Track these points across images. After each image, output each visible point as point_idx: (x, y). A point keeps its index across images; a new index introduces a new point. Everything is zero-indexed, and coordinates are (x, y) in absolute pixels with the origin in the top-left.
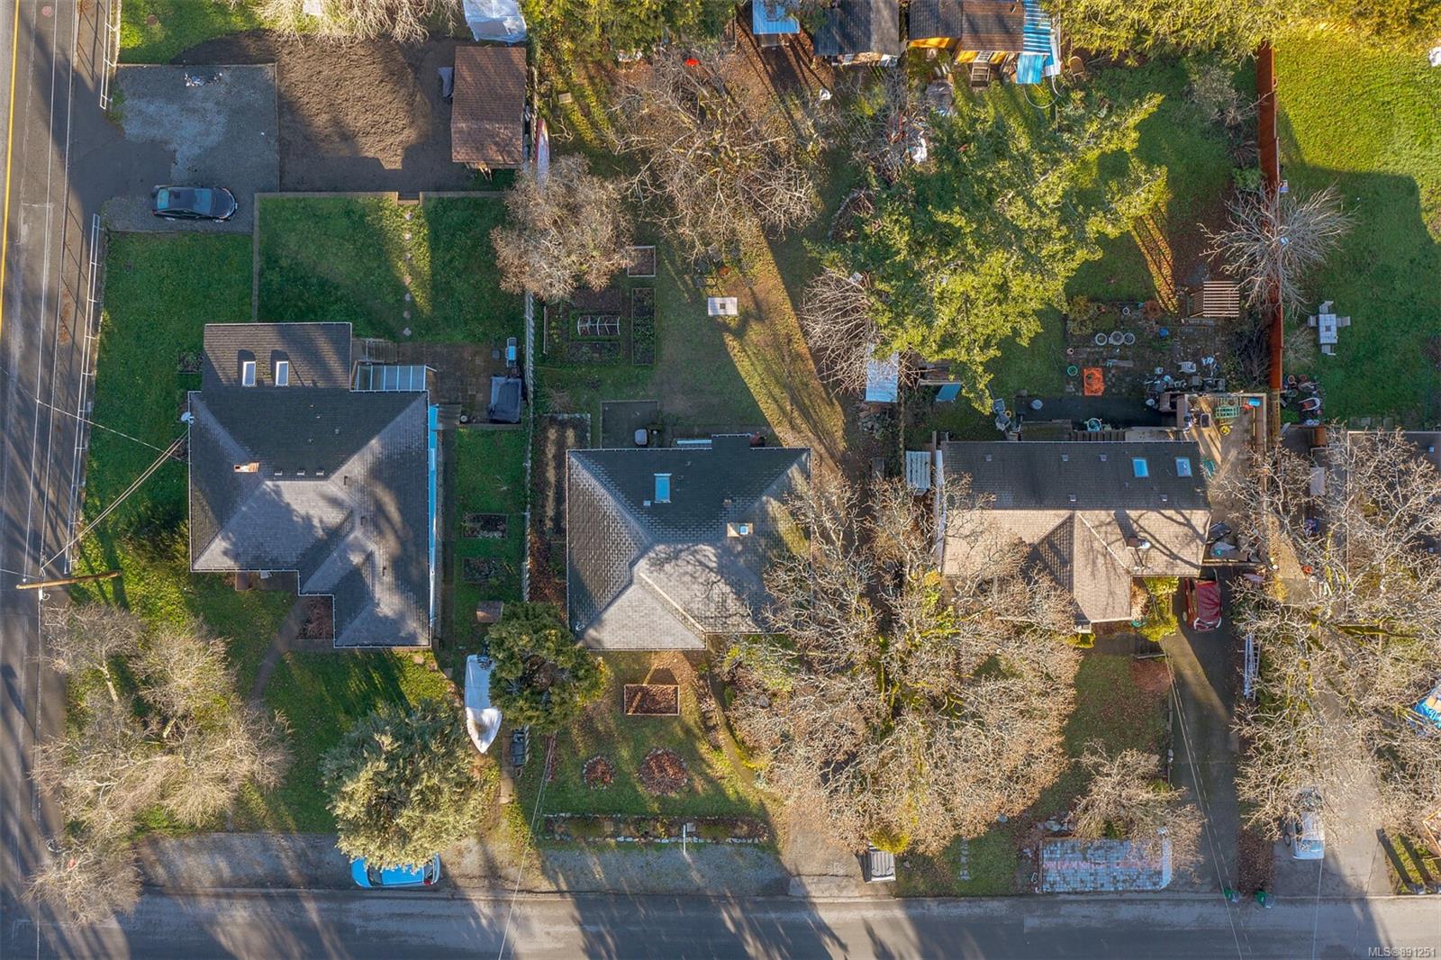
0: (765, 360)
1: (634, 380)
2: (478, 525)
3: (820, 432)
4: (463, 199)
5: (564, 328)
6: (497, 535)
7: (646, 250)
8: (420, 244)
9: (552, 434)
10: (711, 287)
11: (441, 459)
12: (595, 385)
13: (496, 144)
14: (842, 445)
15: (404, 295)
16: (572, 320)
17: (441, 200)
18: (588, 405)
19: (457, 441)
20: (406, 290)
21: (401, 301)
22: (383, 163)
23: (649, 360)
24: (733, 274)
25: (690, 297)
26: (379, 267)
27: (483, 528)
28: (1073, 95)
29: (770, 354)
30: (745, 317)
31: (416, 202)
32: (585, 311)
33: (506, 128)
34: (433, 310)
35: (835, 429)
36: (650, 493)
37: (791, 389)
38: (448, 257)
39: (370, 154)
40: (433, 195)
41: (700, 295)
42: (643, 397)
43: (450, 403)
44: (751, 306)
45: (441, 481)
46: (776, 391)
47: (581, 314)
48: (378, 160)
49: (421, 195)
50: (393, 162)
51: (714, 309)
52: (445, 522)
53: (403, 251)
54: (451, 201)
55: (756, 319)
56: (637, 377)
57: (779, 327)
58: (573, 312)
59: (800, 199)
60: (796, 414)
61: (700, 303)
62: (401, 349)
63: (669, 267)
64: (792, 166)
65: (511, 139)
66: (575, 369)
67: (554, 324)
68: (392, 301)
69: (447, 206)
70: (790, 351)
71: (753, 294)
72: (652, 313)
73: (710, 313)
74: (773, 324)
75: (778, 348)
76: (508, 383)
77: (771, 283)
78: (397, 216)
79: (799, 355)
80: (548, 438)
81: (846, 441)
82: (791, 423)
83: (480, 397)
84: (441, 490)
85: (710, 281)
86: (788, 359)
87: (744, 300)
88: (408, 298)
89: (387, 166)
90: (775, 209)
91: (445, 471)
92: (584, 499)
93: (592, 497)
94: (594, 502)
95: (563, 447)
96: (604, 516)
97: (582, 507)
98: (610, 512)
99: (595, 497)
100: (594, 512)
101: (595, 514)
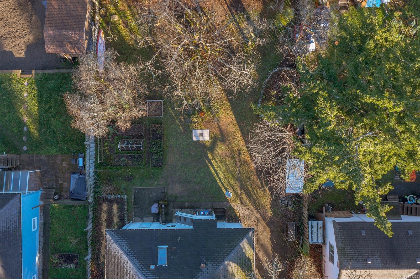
0: (226, 164)
1: (152, 176)
2: (62, 261)
3: (258, 206)
4: (56, 73)
5: (112, 146)
6: (73, 266)
7: (157, 102)
8: (32, 99)
9: (105, 207)
10: (195, 123)
11: (42, 221)
12: (129, 179)
13: (71, 43)
14: (270, 214)
15: (23, 128)
16: (116, 142)
17: (44, 74)
18: (126, 190)
19: (51, 211)
20: (25, 124)
21: (21, 131)
22: (14, 54)
23: (159, 164)
24: (208, 116)
25: (183, 129)
26: (9, 112)
27: (65, 262)
28: (395, 14)
29: (229, 161)
30: (214, 140)
31: (30, 76)
32: (124, 137)
33: (75, 34)
34: (40, 135)
35: (266, 204)
36: (154, 260)
37: (240, 181)
38: (48, 106)
39: (7, 49)
40: (40, 71)
41: (189, 127)
42: (157, 185)
43: (48, 188)
44: (218, 133)
45: (42, 234)
46: (232, 182)
47: (122, 138)
48: (11, 52)
49: (33, 71)
50: (20, 53)
51: (196, 136)
52: (44, 258)
53: (23, 103)
54: (50, 75)
55: (221, 141)
56: (153, 174)
57: (233, 146)
58: (117, 137)
59: (246, 74)
60: (243, 195)
61: (188, 131)
62: (21, 158)
63: (171, 111)
64: (241, 55)
65: (79, 40)
66: (117, 169)
67: (106, 144)
68: (16, 131)
69: (47, 78)
70: (240, 159)
71: (219, 126)
72: (161, 138)
73: (194, 138)
74: (230, 143)
75: (233, 157)
76: (80, 178)
77: (229, 120)
78: (20, 84)
79: (245, 161)
80: (102, 209)
81: (272, 211)
82: (241, 200)
83: (66, 184)
84: (42, 239)
85: (195, 120)
86: (238, 164)
87: (214, 130)
88: (25, 129)
89: (17, 56)
90: (231, 81)
91: (44, 228)
92: (115, 261)
93: (119, 260)
94: (120, 263)
95: (111, 214)
96: (126, 273)
97: (113, 265)
98: (130, 271)
99: (121, 261)
100: (120, 270)
101: (121, 271)
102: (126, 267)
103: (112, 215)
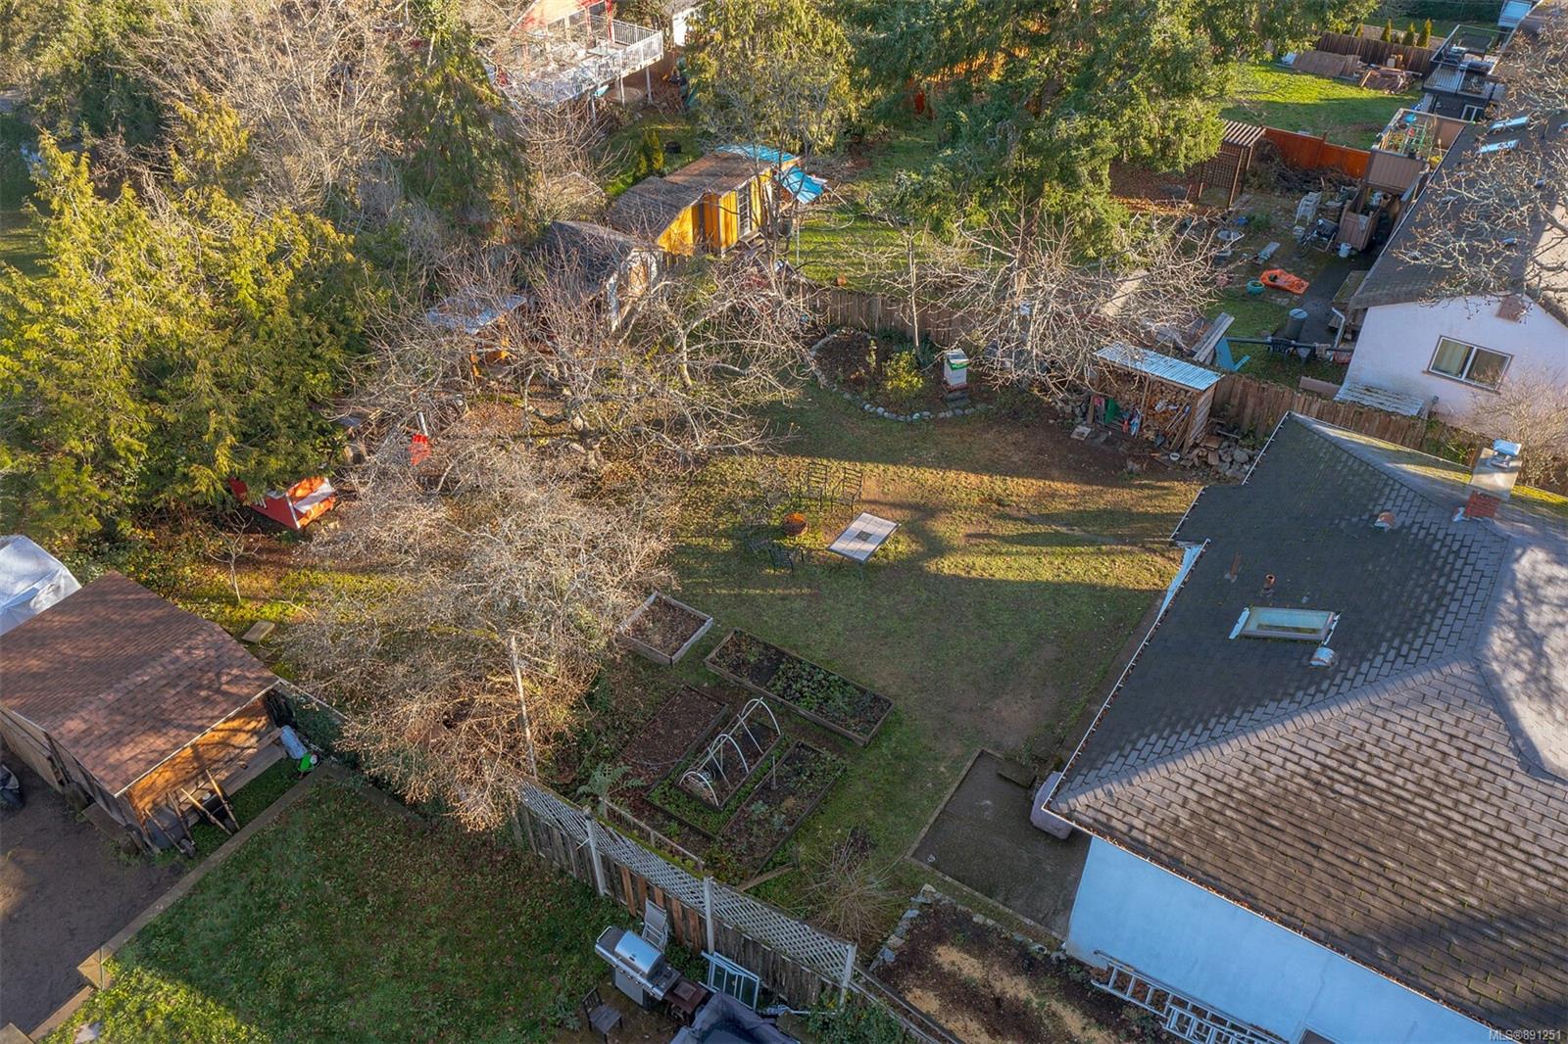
42: (954, 767)
54: (175, 911)
71: (873, 502)
72: (782, 658)
92: (1229, 827)
93: (1237, 795)
94: (1254, 797)
95: (976, 996)
96: (1318, 783)
97: (1254, 847)
98: (1311, 755)
99: (1240, 785)
100: (1291, 813)
101: (1298, 812)
102: (1283, 767)
103: (983, 991)
